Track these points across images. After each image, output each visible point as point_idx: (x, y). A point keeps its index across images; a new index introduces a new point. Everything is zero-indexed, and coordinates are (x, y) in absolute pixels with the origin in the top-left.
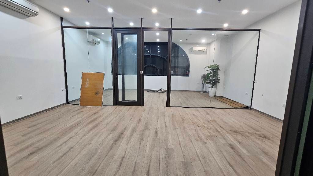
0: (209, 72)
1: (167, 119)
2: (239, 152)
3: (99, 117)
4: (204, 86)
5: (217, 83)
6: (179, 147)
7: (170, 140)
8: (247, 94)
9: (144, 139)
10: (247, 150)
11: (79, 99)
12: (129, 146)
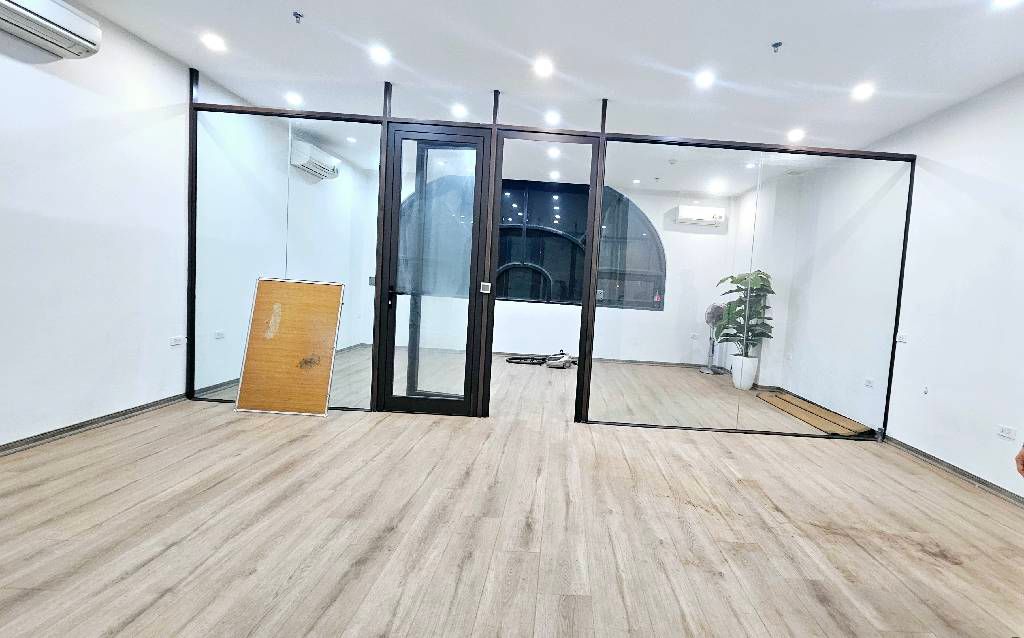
0: (735, 297)
1: (574, 471)
2: (847, 619)
3: (307, 456)
4: (717, 348)
5: (764, 339)
6: (613, 589)
7: (582, 563)
8: (869, 384)
9: (477, 554)
10: (878, 609)
11: (238, 379)
12: (413, 585)
